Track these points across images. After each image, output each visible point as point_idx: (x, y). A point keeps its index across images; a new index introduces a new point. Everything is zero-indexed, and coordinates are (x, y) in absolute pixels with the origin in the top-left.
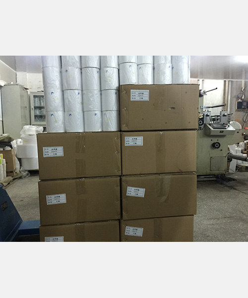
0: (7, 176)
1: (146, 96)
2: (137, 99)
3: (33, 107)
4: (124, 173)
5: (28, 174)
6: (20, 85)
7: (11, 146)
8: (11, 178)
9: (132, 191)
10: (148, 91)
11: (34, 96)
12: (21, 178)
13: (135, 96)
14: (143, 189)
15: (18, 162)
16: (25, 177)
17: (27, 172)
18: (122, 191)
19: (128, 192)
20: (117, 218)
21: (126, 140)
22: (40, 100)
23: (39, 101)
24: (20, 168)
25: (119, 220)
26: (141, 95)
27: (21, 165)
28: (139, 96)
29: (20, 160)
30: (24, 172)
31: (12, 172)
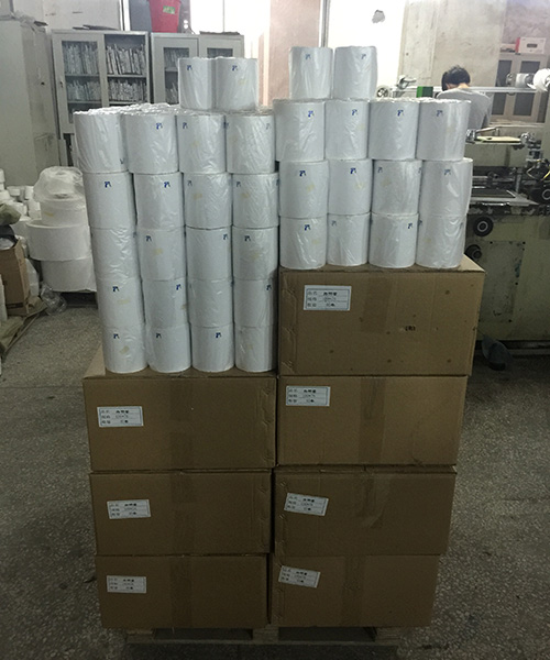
0: (9, 315)
1: (342, 298)
2: (321, 305)
3: (63, 80)
4: (281, 462)
5: (60, 304)
6: (21, 19)
7: (13, 238)
8: (18, 321)
9: (296, 503)
10: (350, 288)
11: (63, 43)
12: (43, 313)
13: (317, 298)
14: (322, 500)
15: (34, 271)
16: (54, 311)
17: (58, 299)
18: (275, 502)
19: (287, 504)
20: (262, 551)
21: (288, 393)
22: (81, 56)
23: (77, 57)
24: (40, 287)
25: (268, 554)
26: (329, 296)
27: (41, 279)
28: (326, 300)
29: (37, 265)
30: (52, 298)
31: (20, 305)
